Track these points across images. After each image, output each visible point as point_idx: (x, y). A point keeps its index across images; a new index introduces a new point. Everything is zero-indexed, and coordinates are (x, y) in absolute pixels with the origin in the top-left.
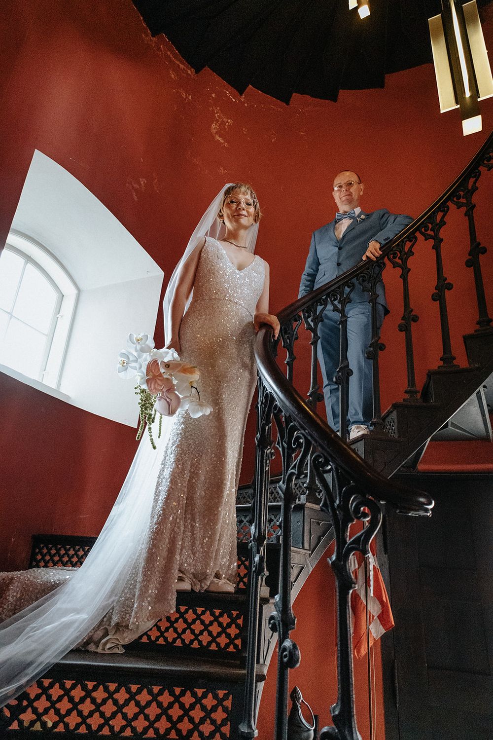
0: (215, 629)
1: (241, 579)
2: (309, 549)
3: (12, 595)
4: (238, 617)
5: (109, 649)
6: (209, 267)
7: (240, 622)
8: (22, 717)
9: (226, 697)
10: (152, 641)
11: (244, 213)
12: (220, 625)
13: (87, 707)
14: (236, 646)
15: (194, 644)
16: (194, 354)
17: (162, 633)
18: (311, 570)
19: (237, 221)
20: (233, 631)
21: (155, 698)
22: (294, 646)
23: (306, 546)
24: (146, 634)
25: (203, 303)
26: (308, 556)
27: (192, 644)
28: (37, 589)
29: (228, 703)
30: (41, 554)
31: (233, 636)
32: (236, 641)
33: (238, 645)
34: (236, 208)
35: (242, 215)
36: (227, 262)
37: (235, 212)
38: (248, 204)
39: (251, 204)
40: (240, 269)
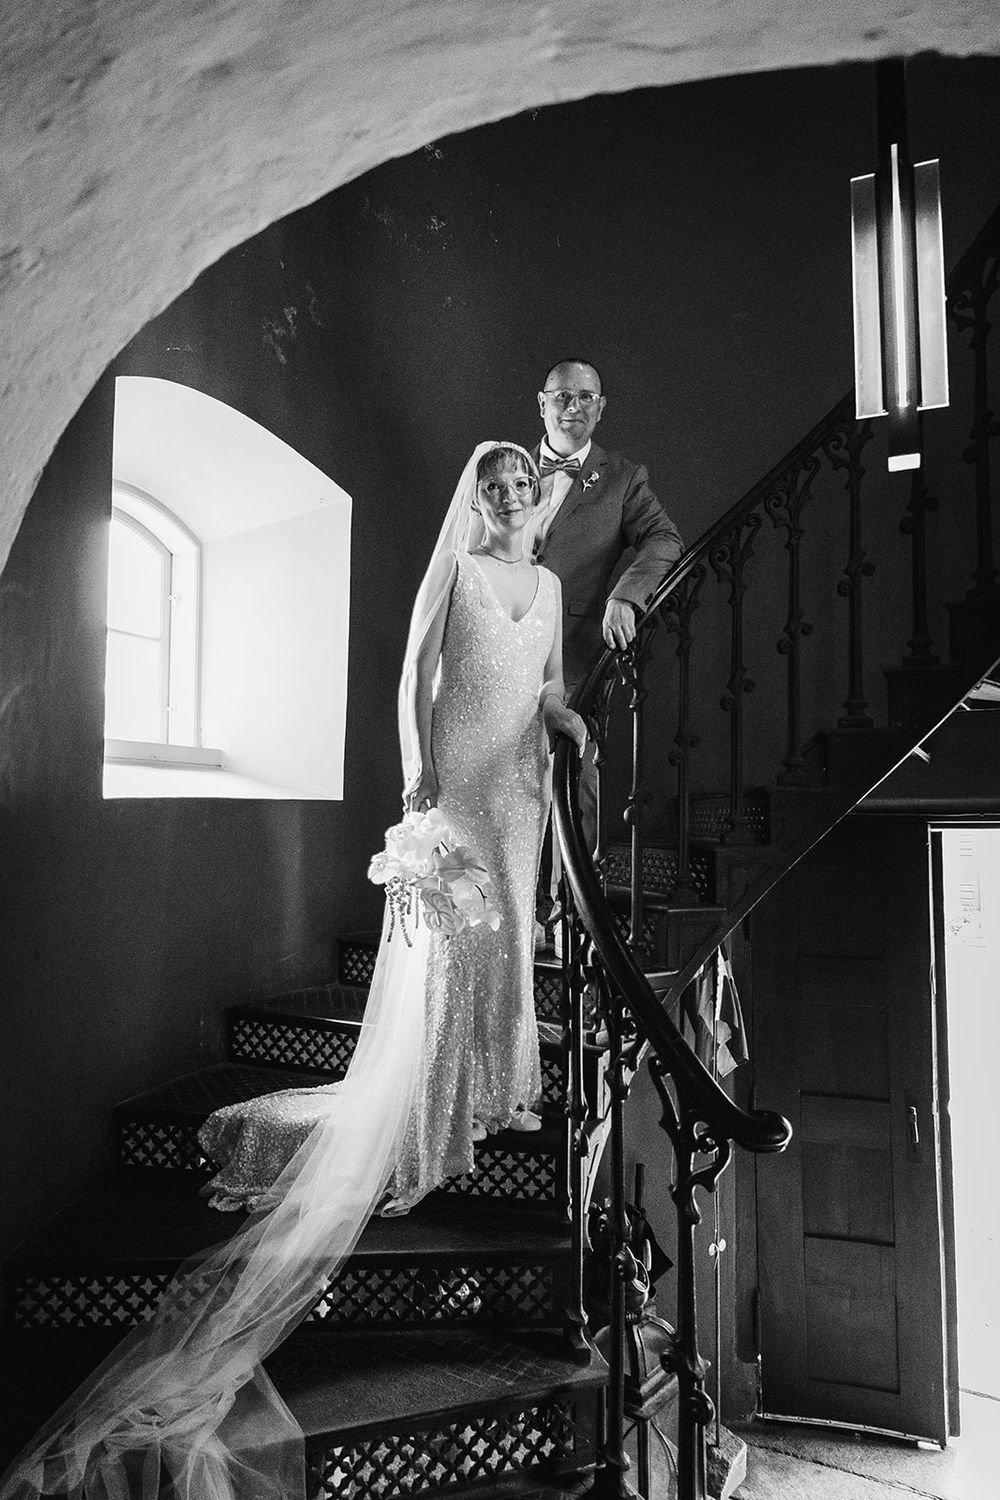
0: (520, 1175)
3: (249, 1143)
4: (549, 1161)
7: (553, 1166)
9: (546, 1272)
11: (516, 506)
12: (527, 1170)
14: (548, 1194)
19: (506, 522)
20: (544, 1177)
27: (493, 1193)
28: (280, 1134)
30: (244, 1034)
31: (544, 1183)
32: (548, 1189)
33: (551, 1193)
34: (501, 500)
35: (512, 511)
36: (497, 611)
37: (499, 508)
38: (520, 484)
39: (525, 484)
40: (516, 618)
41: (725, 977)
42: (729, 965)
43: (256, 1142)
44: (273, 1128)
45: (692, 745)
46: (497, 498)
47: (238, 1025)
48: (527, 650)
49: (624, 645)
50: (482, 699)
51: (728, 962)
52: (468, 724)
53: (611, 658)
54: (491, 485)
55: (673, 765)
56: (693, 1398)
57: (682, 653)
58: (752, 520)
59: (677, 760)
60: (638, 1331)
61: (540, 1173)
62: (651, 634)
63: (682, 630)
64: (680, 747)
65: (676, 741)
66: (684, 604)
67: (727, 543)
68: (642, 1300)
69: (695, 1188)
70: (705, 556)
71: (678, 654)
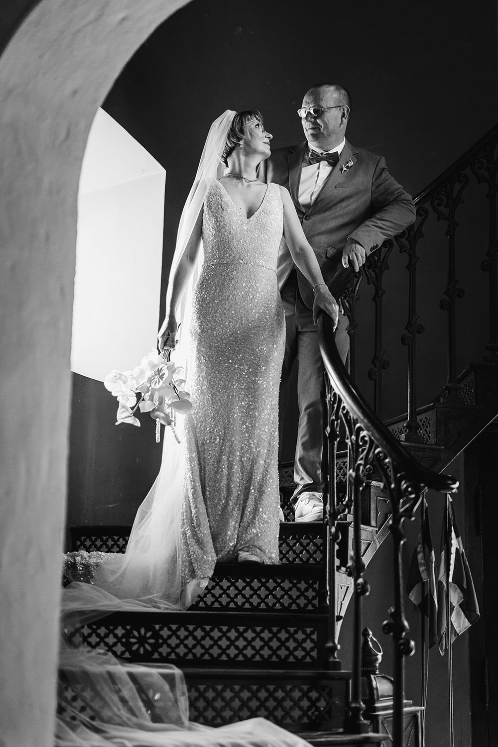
0: (294, 593)
1: (311, 556)
2: (375, 526)
4: (314, 583)
7: (316, 586)
8: (160, 650)
9: (312, 633)
12: (298, 590)
13: (207, 642)
15: (277, 605)
17: (247, 600)
18: (378, 546)
20: (310, 594)
21: (258, 635)
22: (365, 582)
23: (373, 523)
26: (375, 533)
27: (275, 606)
29: (314, 637)
31: (310, 598)
32: (314, 602)
33: (315, 605)
41: (457, 548)
42: (460, 541)
45: (418, 333)
47: (80, 541)
51: (460, 538)
55: (404, 344)
56: (402, 641)
57: (411, 267)
58: (462, 178)
59: (407, 341)
60: (374, 678)
61: (308, 591)
62: (387, 252)
63: (411, 252)
64: (409, 332)
65: (406, 328)
66: (412, 234)
67: (443, 193)
68: (377, 659)
69: (403, 519)
70: (428, 201)
71: (407, 268)
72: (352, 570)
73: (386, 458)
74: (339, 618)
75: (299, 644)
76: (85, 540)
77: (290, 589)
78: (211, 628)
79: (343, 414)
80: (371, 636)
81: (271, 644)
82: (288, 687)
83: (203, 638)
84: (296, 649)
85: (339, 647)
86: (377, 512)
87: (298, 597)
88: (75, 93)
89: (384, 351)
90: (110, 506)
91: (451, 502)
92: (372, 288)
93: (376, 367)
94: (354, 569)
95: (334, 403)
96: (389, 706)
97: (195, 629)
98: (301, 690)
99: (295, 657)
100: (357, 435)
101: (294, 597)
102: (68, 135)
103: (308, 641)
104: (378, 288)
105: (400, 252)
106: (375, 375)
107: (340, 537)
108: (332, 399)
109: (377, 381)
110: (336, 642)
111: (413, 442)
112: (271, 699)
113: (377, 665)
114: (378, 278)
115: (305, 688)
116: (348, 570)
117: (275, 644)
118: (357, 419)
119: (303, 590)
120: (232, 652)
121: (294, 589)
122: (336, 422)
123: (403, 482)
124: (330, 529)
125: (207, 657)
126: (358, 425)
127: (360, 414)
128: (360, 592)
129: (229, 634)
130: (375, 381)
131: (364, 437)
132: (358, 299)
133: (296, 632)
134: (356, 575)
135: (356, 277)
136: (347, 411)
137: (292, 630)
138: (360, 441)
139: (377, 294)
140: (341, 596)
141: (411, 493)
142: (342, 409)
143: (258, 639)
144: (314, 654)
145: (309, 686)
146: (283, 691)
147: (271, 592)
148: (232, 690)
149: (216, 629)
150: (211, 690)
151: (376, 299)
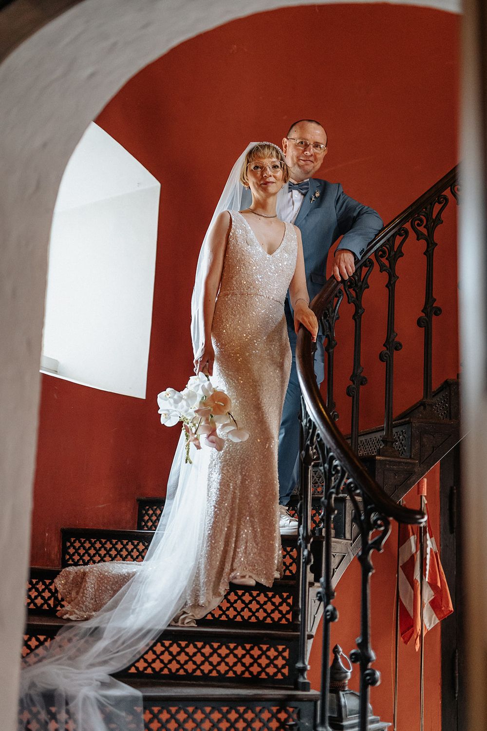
0: (269, 607)
1: (287, 568)
2: (350, 539)
3: (90, 586)
4: (288, 597)
5: (187, 623)
6: (239, 257)
7: (290, 601)
9: (284, 650)
10: (216, 618)
11: (272, 179)
12: (273, 604)
13: (182, 658)
14: (287, 620)
15: (252, 619)
16: (231, 359)
17: (224, 613)
18: (352, 557)
19: (265, 190)
20: (284, 608)
21: (232, 651)
22: (334, 609)
23: (348, 536)
24: (210, 613)
25: (235, 298)
26: (350, 546)
27: (251, 619)
28: (111, 581)
29: (286, 654)
30: (74, 548)
31: (284, 612)
32: (287, 616)
33: (289, 619)
34: (262, 175)
35: (269, 182)
36: (257, 247)
37: (260, 181)
38: (275, 167)
39: (278, 167)
40: (271, 252)
41: (431, 548)
42: (434, 541)
43: (94, 586)
44: (106, 577)
45: (396, 350)
46: (259, 173)
47: (70, 542)
48: (277, 273)
49: (347, 278)
50: (247, 301)
51: (433, 539)
52: (238, 316)
53: (336, 286)
54: (255, 167)
55: (383, 361)
56: (368, 672)
57: (390, 286)
58: (442, 200)
59: (385, 358)
60: (343, 694)
61: (282, 606)
62: (368, 271)
63: (390, 271)
64: (387, 349)
65: (384, 345)
66: (392, 253)
67: (423, 214)
68: (346, 677)
69: (371, 552)
70: (408, 221)
71: (387, 286)
72: (322, 596)
73: (356, 489)
74: (310, 637)
75: (272, 662)
76: (75, 541)
77: (265, 603)
78: (186, 644)
79: (317, 441)
80: (341, 653)
81: (244, 660)
82: (258, 709)
83: (179, 654)
84: (268, 666)
85: (309, 667)
86: (352, 525)
87: (273, 611)
88: (45, 145)
89: (363, 368)
90: (100, 506)
91: (426, 504)
92: (352, 307)
93: (354, 384)
94: (323, 595)
95: (309, 428)
96: (355, 723)
97: (171, 645)
98: (270, 711)
99: (267, 674)
100: (330, 463)
101: (269, 611)
102: (38, 187)
103: (280, 658)
104: (358, 307)
105: (380, 271)
106: (353, 392)
107: (312, 561)
108: (308, 425)
109: (355, 396)
110: (307, 663)
111: (388, 457)
112: (241, 720)
113: (347, 682)
114: (359, 297)
115: (274, 709)
116: (319, 595)
117: (247, 660)
118: (330, 448)
119: (277, 604)
120: (206, 668)
121: (269, 603)
122: (310, 448)
123: (373, 515)
124: (303, 551)
125: (182, 672)
126: (331, 454)
127: (333, 444)
128: (330, 618)
129: (203, 651)
130: (353, 397)
131: (336, 466)
132: (338, 318)
133: (268, 649)
134: (325, 600)
135: (336, 296)
136: (321, 440)
137: (264, 647)
138: (332, 470)
139: (356, 312)
140: (314, 610)
141: (380, 526)
142: (317, 436)
143: (231, 655)
144: (286, 671)
145: (278, 708)
146: (252, 712)
147: (247, 605)
148: (203, 712)
149: (191, 645)
150: (182, 712)
151: (356, 317)
